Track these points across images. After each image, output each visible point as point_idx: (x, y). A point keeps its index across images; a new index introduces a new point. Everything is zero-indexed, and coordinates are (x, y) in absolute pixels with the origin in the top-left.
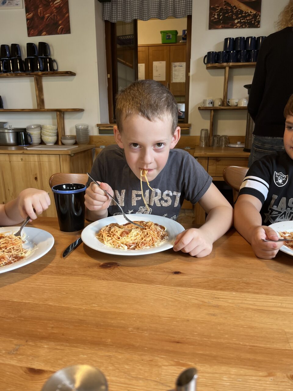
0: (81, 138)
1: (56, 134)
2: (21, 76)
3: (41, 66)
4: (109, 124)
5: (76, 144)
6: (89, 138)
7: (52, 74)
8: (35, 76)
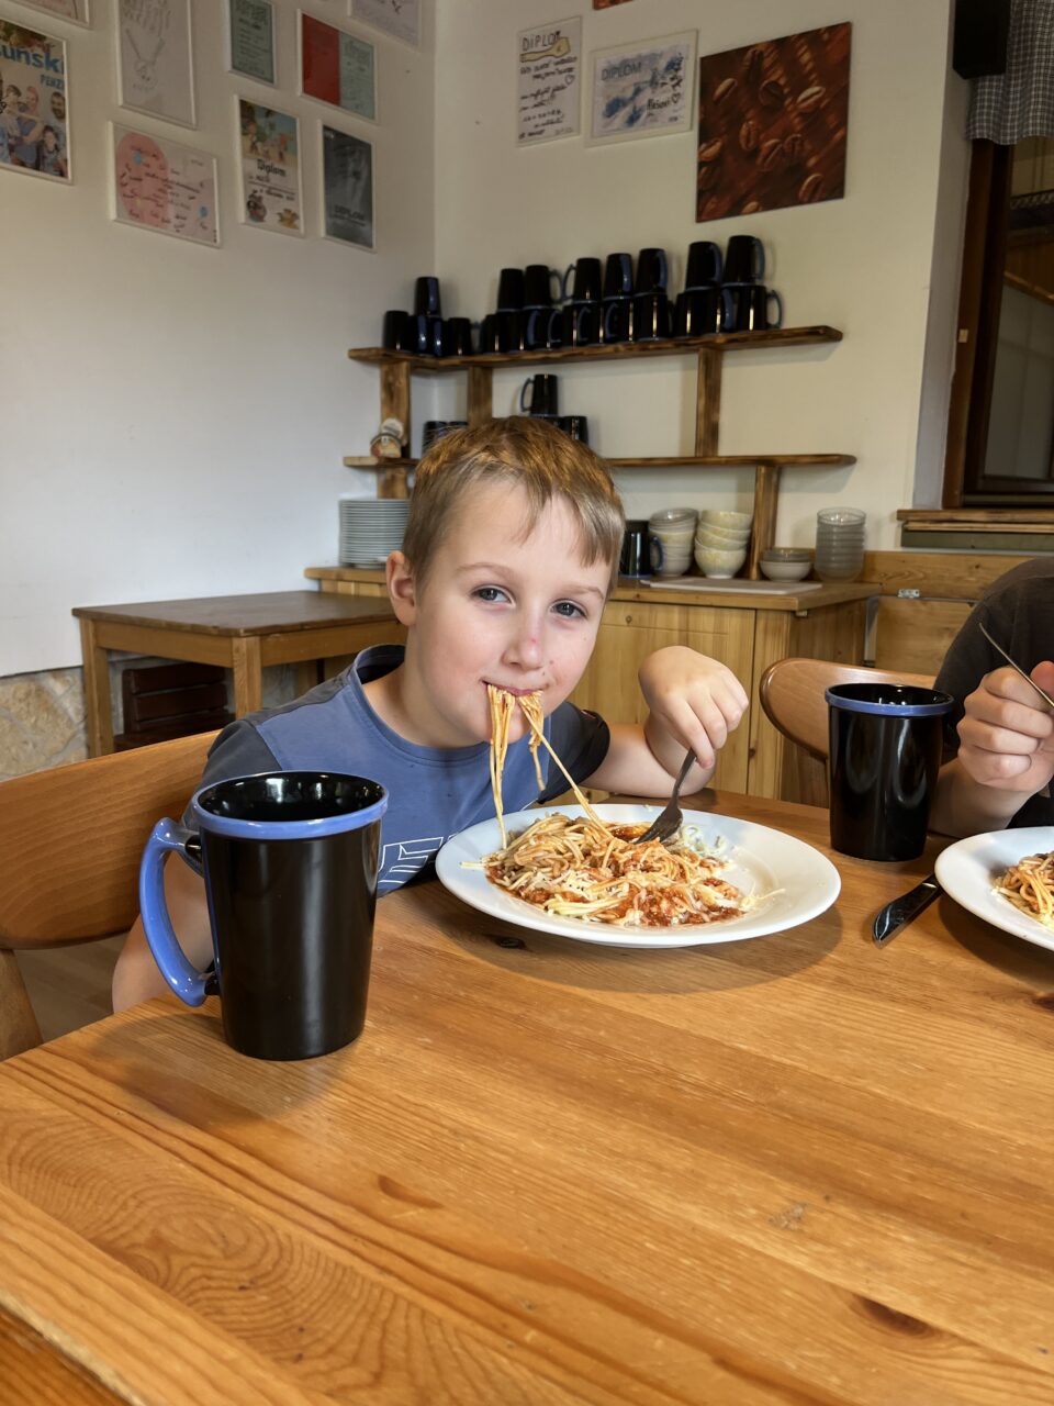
0: (833, 559)
1: (744, 543)
2: (659, 351)
3: (727, 315)
4: (938, 511)
5: (809, 577)
6: (862, 558)
7: (763, 338)
8: (702, 350)
